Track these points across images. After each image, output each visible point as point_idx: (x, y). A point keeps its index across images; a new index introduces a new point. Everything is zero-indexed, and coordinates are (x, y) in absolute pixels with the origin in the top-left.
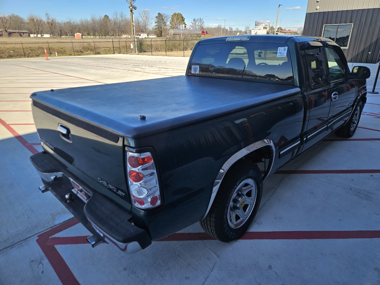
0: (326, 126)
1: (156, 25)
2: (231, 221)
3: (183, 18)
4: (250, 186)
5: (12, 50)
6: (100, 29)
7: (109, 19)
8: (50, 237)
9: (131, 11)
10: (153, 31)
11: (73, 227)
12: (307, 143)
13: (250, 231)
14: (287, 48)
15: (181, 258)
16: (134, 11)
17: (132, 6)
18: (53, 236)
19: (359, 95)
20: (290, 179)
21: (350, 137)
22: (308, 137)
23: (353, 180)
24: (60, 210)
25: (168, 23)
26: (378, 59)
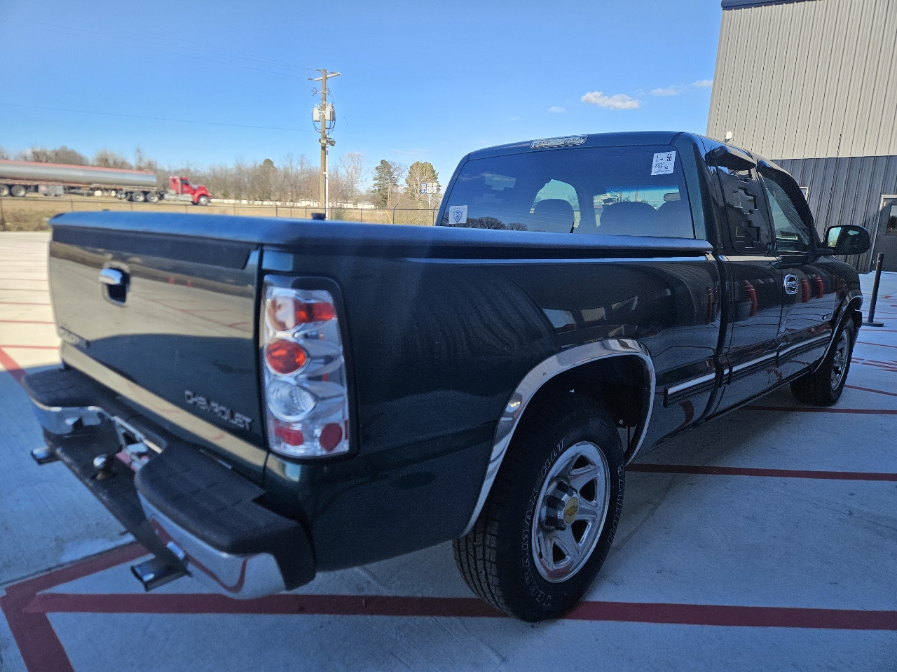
0: (775, 354)
1: (375, 185)
2: (540, 555)
3: (434, 172)
4: (592, 467)
5: (47, 217)
6: (253, 186)
7: (274, 167)
8: (38, 593)
9: (324, 148)
10: (367, 196)
11: (108, 572)
12: (732, 384)
13: (591, 600)
14: (673, 153)
15: (400, 660)
16: (329, 147)
17: (325, 137)
18: (47, 591)
19: (845, 302)
20: (692, 484)
21: (830, 405)
22: (735, 369)
23: (852, 494)
24: (81, 531)
25: (402, 182)
26: (870, 264)
